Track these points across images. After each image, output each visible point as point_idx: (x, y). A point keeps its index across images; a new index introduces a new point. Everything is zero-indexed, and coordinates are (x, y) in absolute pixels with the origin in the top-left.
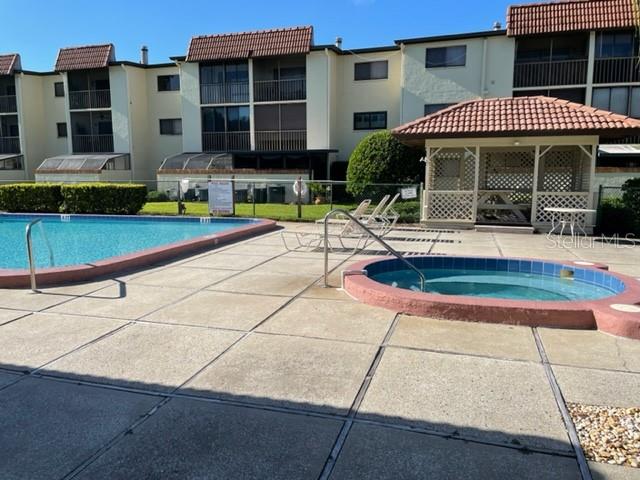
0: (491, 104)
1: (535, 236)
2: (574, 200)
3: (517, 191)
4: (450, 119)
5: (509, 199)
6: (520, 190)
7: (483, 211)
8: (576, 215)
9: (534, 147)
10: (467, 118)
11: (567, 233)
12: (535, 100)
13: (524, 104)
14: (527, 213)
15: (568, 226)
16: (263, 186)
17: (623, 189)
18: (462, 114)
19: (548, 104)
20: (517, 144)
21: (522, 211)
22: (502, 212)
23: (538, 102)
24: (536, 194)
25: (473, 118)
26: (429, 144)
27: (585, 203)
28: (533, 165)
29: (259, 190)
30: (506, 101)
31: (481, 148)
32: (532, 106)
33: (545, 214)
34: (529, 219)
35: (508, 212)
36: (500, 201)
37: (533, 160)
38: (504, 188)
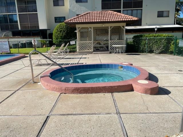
0: (95, 13)
1: (110, 54)
2: (120, 42)
3: (105, 41)
4: (83, 18)
5: (102, 43)
6: (105, 40)
7: (95, 47)
8: (121, 47)
9: (108, 27)
10: (88, 18)
11: (119, 53)
12: (108, 12)
13: (105, 13)
14: (107, 47)
15: (119, 51)
16: (24, 42)
17: (133, 39)
18: (87, 16)
19: (111, 13)
20: (103, 26)
21: (106, 47)
22: (101, 47)
23: (109, 12)
24: (109, 41)
25: (90, 17)
26: (77, 26)
27: (123, 43)
28: (108, 33)
29: (23, 43)
30: (99, 12)
31: (93, 27)
32: (107, 14)
33: (112, 47)
34: (108, 49)
35: (102, 47)
36: (100, 44)
37: (108, 31)
38: (101, 40)
